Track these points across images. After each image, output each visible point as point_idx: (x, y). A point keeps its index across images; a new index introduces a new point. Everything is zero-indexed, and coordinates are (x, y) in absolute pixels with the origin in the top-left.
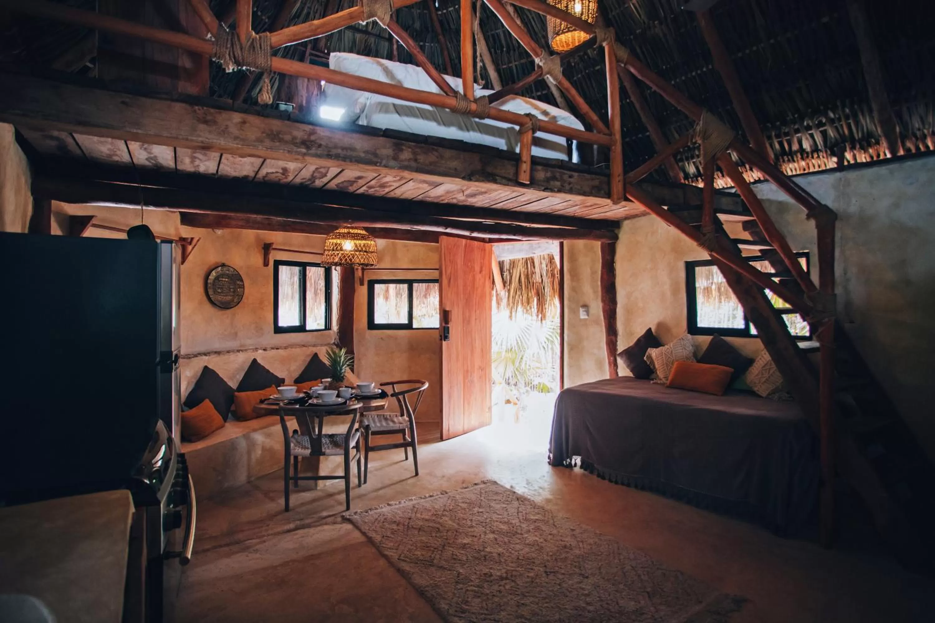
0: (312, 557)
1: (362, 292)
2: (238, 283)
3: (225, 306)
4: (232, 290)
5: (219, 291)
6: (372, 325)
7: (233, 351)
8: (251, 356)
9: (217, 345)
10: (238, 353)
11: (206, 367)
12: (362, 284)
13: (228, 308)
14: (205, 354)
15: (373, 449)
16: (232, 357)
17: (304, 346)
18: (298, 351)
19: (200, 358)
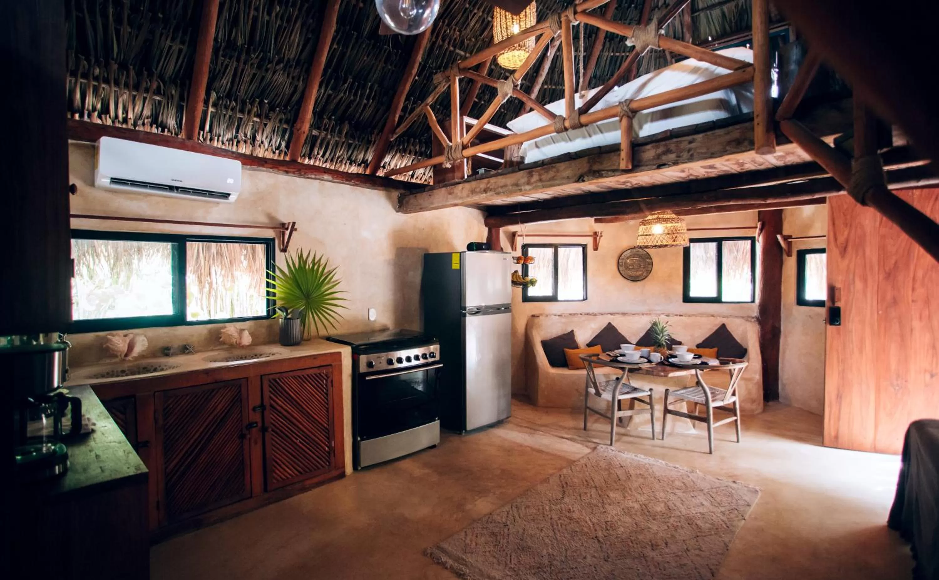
0: (540, 451)
1: (791, 264)
2: (648, 260)
3: (634, 279)
4: (642, 266)
5: (631, 267)
6: (801, 301)
7: (638, 314)
8: (654, 319)
9: (627, 309)
10: (642, 317)
11: (610, 323)
12: (789, 255)
13: (636, 281)
14: (611, 314)
15: (670, 412)
16: (636, 318)
17: (713, 316)
18: (704, 320)
19: (605, 316)
